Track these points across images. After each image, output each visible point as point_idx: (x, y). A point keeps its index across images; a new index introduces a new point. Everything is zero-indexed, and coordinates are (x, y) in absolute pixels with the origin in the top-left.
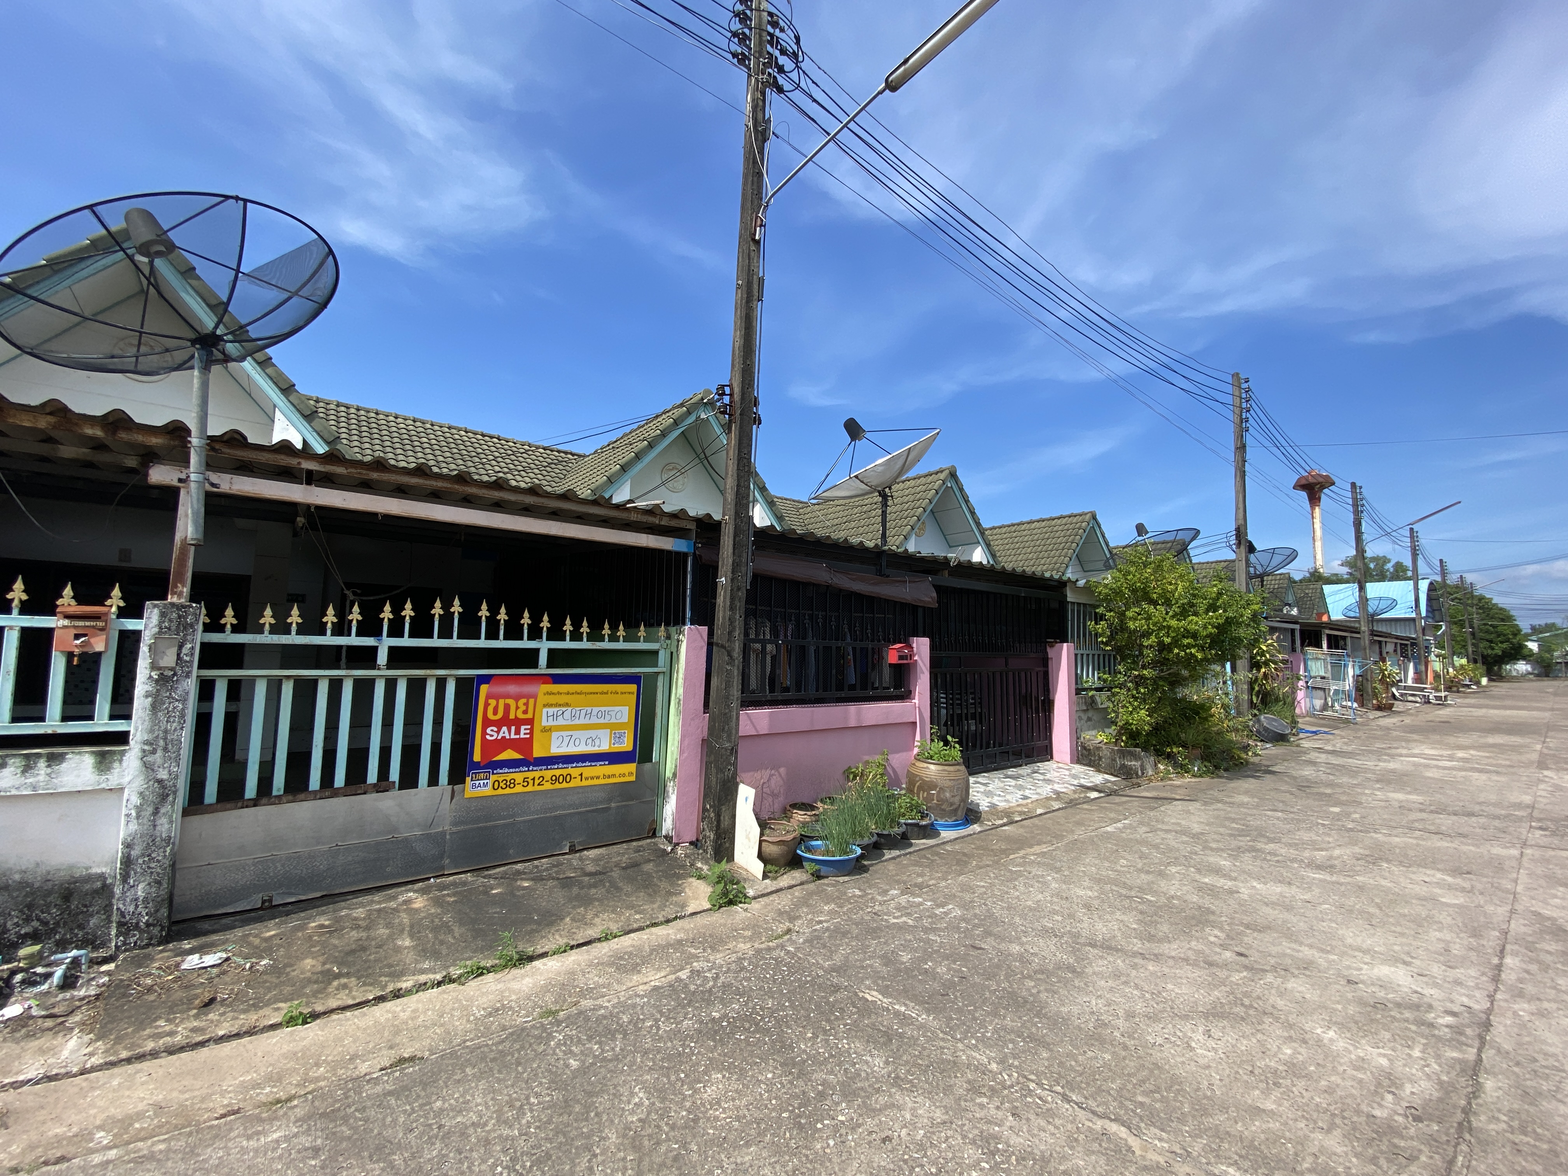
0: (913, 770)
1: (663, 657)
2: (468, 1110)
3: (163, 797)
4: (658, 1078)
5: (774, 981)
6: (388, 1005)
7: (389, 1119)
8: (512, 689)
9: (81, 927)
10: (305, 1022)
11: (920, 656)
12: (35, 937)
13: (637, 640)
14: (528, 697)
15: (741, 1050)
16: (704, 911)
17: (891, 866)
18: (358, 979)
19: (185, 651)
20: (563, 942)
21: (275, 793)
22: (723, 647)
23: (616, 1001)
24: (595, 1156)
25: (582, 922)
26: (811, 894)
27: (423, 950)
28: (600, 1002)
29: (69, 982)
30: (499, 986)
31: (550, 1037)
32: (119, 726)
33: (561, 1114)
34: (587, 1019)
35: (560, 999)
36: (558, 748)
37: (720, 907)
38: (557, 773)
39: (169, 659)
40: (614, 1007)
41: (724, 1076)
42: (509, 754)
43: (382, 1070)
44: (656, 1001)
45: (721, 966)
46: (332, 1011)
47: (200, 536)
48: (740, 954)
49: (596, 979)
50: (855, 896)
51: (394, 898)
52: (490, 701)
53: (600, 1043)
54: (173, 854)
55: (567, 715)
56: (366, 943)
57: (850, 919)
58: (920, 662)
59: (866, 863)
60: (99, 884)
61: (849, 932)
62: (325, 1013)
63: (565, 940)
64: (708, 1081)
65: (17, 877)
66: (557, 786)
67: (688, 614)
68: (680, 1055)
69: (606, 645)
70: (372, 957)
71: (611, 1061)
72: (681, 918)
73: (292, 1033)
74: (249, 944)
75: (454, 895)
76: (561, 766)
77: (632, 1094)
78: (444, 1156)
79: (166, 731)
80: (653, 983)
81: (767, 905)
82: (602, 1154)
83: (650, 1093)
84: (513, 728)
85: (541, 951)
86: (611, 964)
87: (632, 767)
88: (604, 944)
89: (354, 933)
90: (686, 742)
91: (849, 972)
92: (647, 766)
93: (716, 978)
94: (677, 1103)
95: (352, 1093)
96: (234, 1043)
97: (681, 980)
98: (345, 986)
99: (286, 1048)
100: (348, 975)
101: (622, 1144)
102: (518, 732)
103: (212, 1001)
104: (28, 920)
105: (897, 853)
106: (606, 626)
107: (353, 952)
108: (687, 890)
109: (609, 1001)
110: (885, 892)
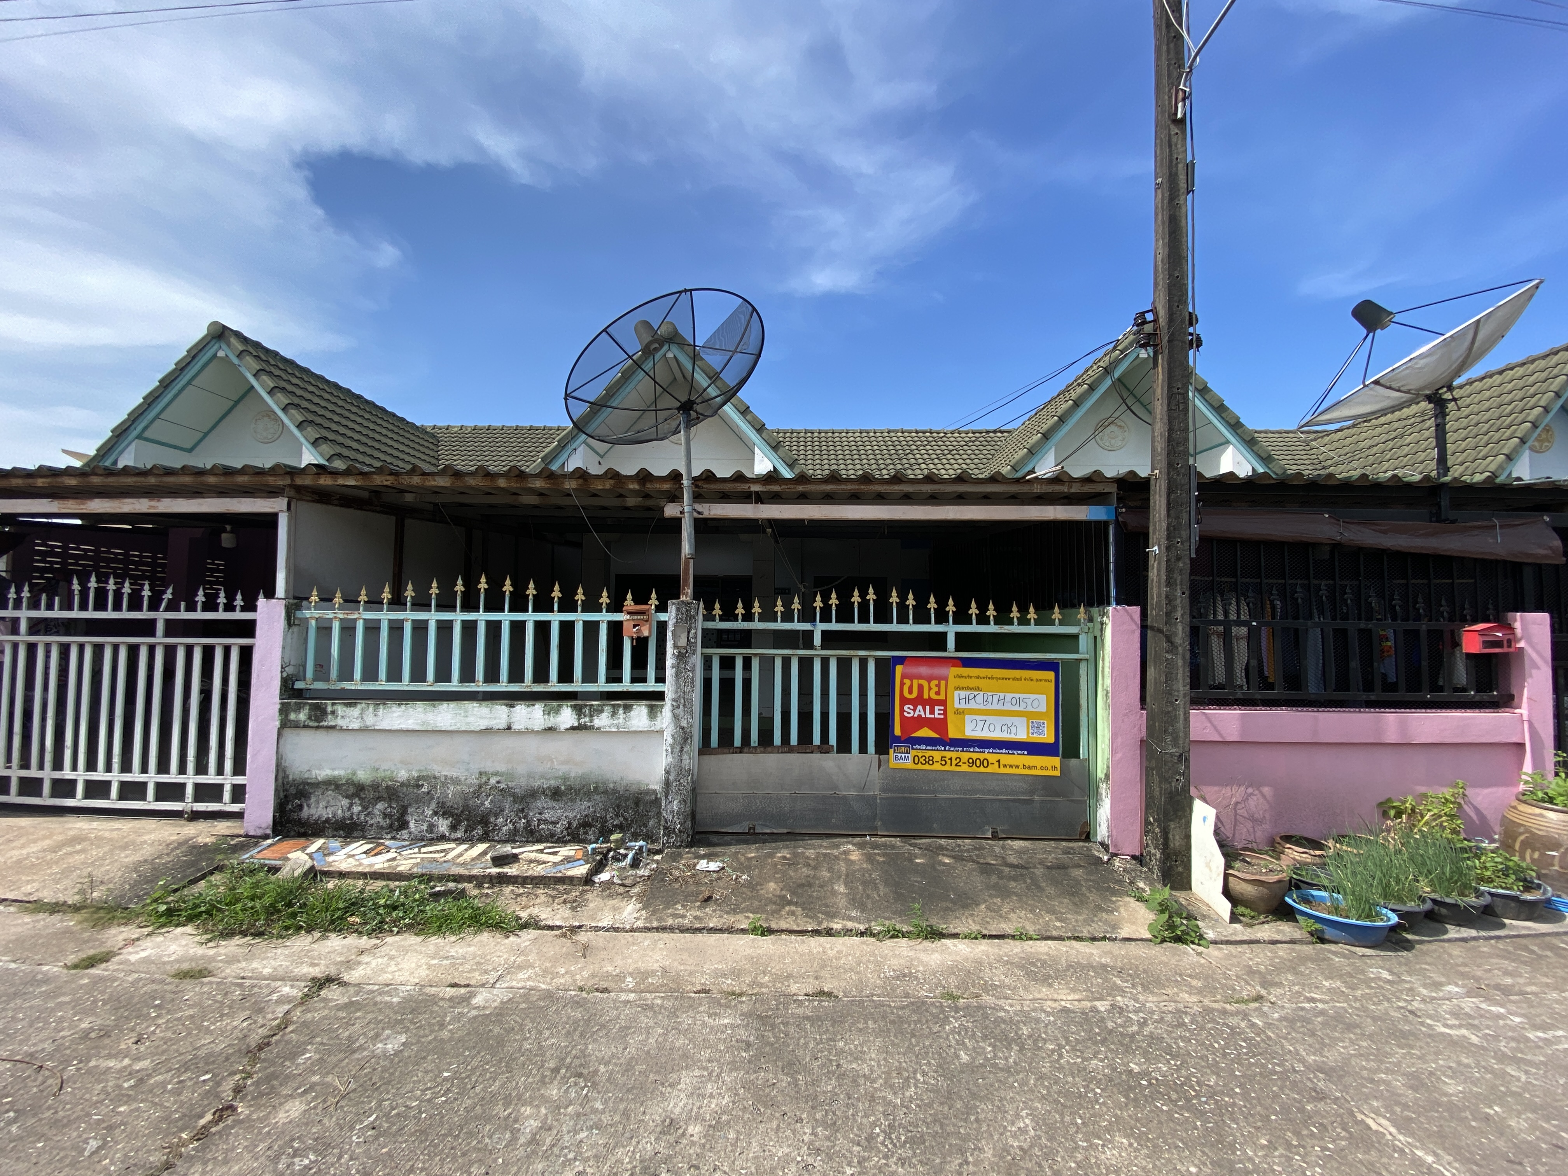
0: (1512, 816)
1: (1084, 642)
2: (864, 1061)
3: (685, 740)
4: (1050, 1112)
5: (1225, 1055)
6: (822, 939)
7: (802, 1041)
8: (924, 670)
9: (645, 825)
10: (763, 934)
11: (1529, 642)
12: (621, 828)
13: (1052, 623)
14: (940, 678)
15: (1160, 1122)
16: (1142, 940)
17: (1456, 951)
18: (803, 910)
19: (691, 635)
20: (975, 928)
21: (752, 744)
22: (1159, 631)
23: (1019, 1008)
24: (968, 1163)
25: (996, 911)
26: (1304, 959)
27: (853, 899)
28: (1001, 1002)
29: (635, 864)
30: (911, 953)
31: (946, 1020)
32: (659, 687)
33: (942, 1104)
34: (986, 1017)
35: (963, 985)
36: (973, 730)
37: (1163, 941)
38: (975, 756)
39: (683, 642)
40: (1015, 1013)
41: (1131, 1145)
42: (925, 732)
43: (806, 995)
44: (1064, 1024)
45: (1152, 1012)
46: (782, 931)
47: (693, 552)
48: (1181, 1006)
49: (1003, 977)
50: (1380, 979)
51: (837, 846)
52: (906, 681)
53: (994, 1046)
54: (693, 782)
55: (979, 698)
56: (812, 881)
57: (1365, 1009)
58: (1529, 650)
59: (1410, 937)
60: (653, 797)
61: (1357, 1026)
62: (777, 931)
63: (978, 927)
64: (1110, 1142)
65: (611, 786)
66: (974, 769)
67: (1113, 593)
68: (1080, 1096)
69: (1015, 628)
70: (815, 894)
71: (1001, 1070)
72: (1110, 939)
73: (754, 940)
74: (738, 859)
75: (884, 855)
76: (976, 749)
77: (1018, 1116)
78: (836, 1094)
79: (684, 693)
80: (1063, 1003)
81: (1230, 956)
82: (975, 1165)
83: (1038, 1124)
84: (928, 708)
85: (954, 931)
86: (1021, 967)
87: (1056, 761)
88: (1018, 943)
89: (805, 869)
90: (1119, 740)
91: (1348, 1080)
92: (1073, 762)
93: (1143, 1024)
94: (1066, 1150)
95: (781, 1007)
96: (718, 936)
97: (1098, 1011)
98: (793, 913)
99: (749, 951)
100: (796, 904)
101: (997, 1164)
102: (932, 712)
103: (710, 898)
104: (617, 816)
105: (1473, 933)
106: (1015, 608)
107: (803, 885)
108: (1122, 910)
109: (1011, 1006)
110: (1437, 986)
